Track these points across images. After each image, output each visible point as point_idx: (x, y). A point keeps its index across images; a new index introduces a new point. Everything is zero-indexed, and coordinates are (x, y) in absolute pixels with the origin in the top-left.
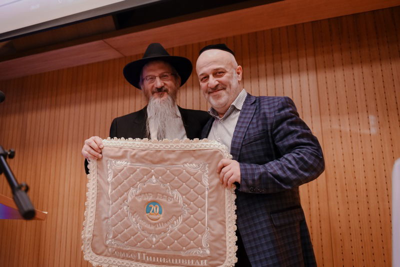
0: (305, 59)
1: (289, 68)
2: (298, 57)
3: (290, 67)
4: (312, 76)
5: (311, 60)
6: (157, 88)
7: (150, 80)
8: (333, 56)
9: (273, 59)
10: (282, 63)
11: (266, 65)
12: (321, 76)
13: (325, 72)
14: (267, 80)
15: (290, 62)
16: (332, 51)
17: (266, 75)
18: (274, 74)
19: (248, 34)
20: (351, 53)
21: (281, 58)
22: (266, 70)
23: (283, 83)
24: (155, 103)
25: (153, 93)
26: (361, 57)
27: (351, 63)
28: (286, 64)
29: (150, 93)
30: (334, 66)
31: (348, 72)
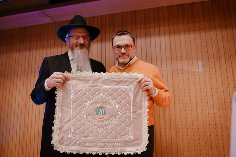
0: (163, 28)
1: (154, 33)
4: (167, 38)
5: (166, 28)
7: (76, 38)
8: (179, 26)
9: (145, 27)
10: (150, 29)
11: (141, 30)
12: (172, 38)
13: (175, 36)
14: (141, 39)
15: (155, 29)
16: (179, 23)
17: (141, 36)
18: (146, 36)
19: (131, 12)
20: (189, 25)
21: (150, 27)
22: (141, 33)
23: (150, 41)
26: (194, 27)
27: (189, 31)
28: (152, 30)
30: (179, 32)
31: (187, 36)
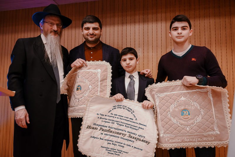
2: (157, 13)
3: (152, 18)
6: (54, 30)
7: (50, 24)
24: (51, 38)
25: (51, 32)
29: (49, 31)
